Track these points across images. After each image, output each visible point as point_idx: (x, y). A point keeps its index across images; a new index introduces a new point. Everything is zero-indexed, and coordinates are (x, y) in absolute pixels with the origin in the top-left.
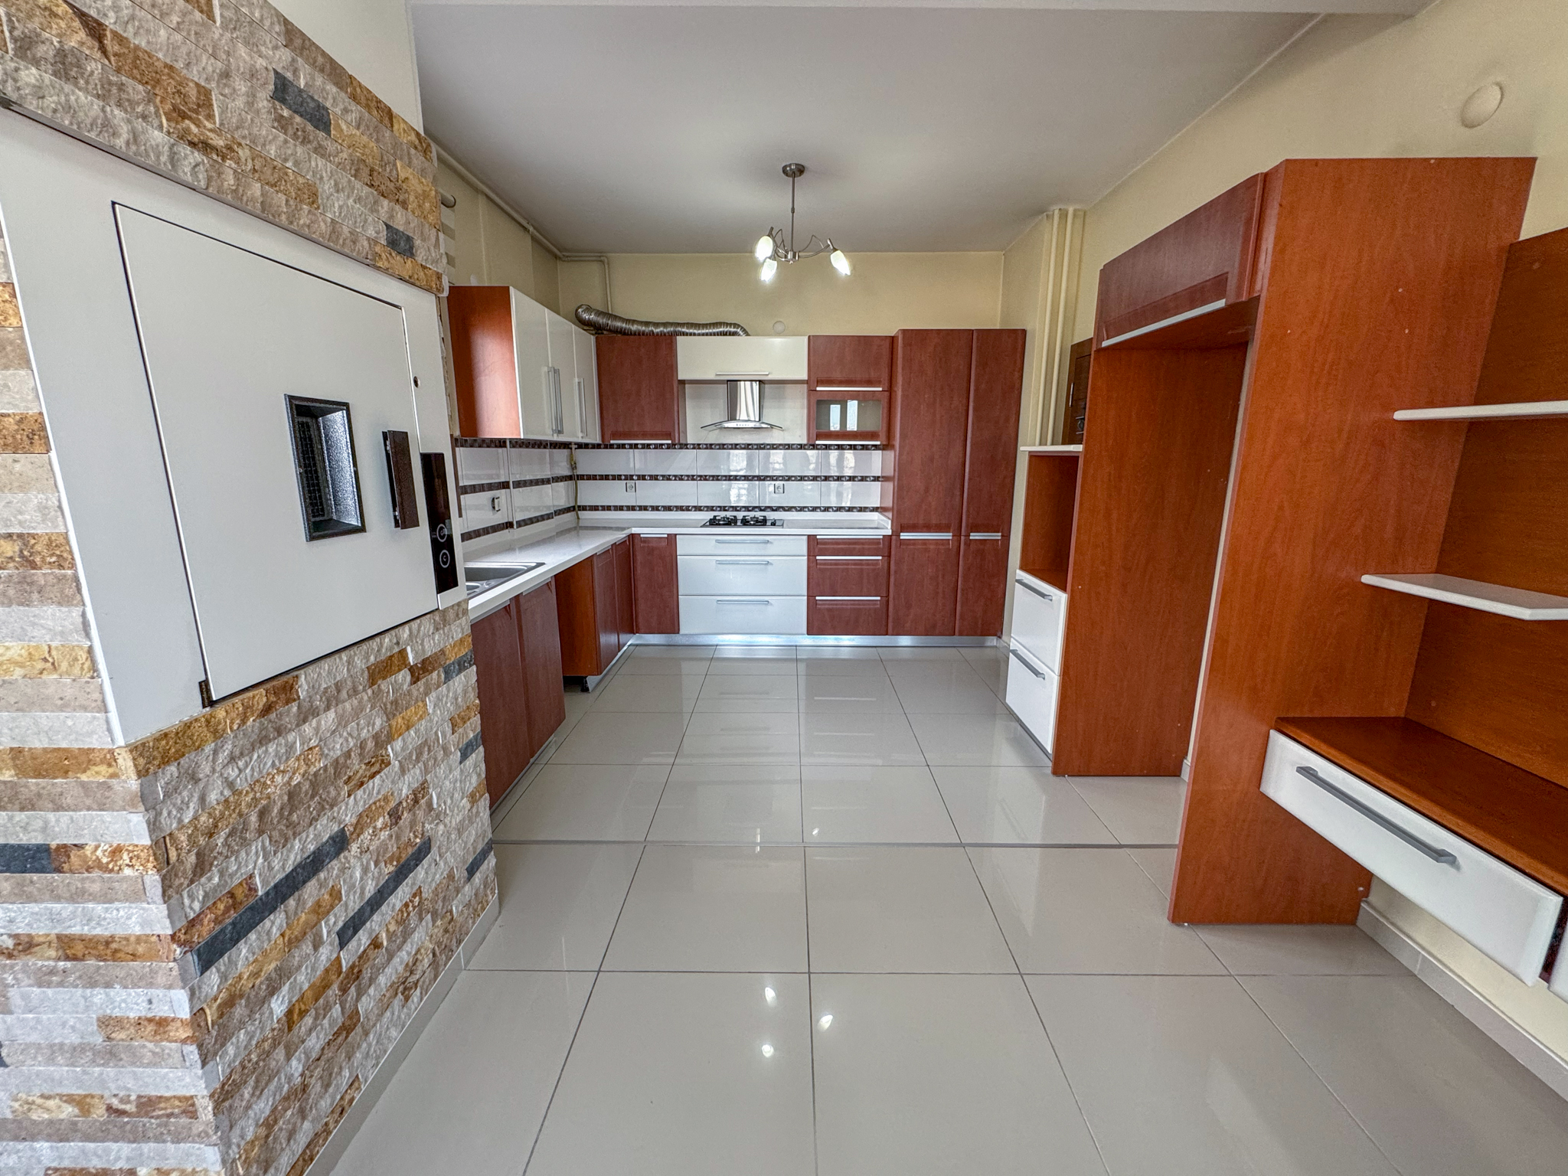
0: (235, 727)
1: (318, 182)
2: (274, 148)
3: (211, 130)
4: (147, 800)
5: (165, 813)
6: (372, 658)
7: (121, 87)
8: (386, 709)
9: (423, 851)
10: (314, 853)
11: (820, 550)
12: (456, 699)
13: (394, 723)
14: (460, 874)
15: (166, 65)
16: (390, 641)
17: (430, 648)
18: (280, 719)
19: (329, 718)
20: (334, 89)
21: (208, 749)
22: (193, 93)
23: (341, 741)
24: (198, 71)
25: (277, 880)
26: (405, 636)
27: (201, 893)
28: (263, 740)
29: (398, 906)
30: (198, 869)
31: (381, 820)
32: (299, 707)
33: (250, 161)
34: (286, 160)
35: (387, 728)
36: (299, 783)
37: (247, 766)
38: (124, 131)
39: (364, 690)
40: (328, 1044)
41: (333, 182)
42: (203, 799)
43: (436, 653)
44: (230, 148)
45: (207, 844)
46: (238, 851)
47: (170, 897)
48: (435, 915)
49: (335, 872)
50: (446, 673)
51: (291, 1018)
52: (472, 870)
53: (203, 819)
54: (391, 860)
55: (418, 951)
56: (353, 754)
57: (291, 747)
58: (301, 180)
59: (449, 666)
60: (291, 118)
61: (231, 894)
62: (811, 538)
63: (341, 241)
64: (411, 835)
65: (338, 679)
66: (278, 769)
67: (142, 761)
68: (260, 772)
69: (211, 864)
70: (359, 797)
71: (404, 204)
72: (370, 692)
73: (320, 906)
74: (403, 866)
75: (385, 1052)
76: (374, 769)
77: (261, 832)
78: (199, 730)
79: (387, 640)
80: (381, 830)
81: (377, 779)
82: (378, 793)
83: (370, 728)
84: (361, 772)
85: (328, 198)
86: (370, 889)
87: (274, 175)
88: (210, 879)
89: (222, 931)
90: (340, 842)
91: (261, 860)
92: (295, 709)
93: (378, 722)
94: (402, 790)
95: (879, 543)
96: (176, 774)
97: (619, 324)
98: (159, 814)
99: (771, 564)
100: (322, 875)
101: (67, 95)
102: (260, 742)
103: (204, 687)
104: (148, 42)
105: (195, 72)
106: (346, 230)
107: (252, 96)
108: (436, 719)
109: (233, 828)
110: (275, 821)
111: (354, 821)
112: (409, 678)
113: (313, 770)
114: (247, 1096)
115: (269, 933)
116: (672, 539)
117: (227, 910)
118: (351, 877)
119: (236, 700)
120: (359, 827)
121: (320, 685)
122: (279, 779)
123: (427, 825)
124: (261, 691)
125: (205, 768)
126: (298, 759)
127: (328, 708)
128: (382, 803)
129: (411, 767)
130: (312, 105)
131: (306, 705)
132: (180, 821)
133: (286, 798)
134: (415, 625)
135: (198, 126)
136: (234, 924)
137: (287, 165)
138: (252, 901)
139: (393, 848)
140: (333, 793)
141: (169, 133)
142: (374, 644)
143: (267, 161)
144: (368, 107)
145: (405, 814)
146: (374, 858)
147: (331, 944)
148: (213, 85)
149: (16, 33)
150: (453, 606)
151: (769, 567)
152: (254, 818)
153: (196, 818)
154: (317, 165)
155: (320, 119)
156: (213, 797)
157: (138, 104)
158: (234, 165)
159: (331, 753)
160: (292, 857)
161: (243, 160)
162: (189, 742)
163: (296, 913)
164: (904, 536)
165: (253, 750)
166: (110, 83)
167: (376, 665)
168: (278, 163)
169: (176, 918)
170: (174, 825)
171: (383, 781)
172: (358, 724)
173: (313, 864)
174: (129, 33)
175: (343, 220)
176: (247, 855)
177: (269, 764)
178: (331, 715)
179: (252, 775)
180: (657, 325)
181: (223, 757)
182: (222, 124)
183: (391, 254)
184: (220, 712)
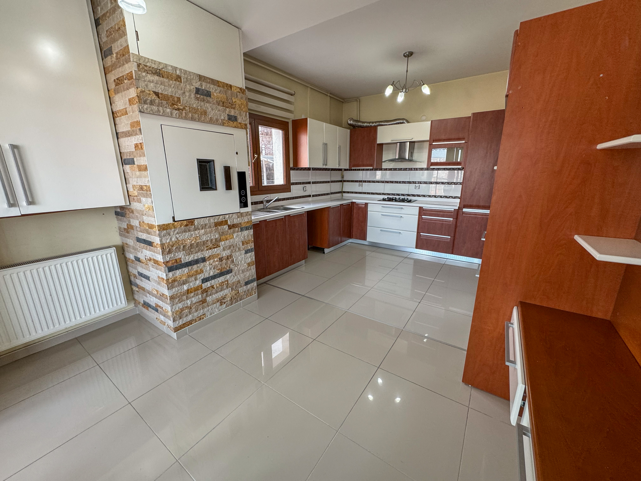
0: (179, 227)
1: (207, 109)
2: (195, 105)
3: (180, 106)
4: (160, 235)
5: (163, 239)
6: (216, 220)
7: (162, 103)
8: (220, 233)
9: (229, 271)
10: (196, 259)
11: (424, 213)
12: (245, 237)
13: (222, 237)
14: (243, 283)
15: (171, 96)
16: (222, 217)
17: (235, 222)
18: (190, 228)
19: (202, 231)
20: (213, 86)
21: (173, 230)
22: (176, 99)
23: (205, 237)
24: (178, 94)
25: (187, 261)
26: (227, 217)
27: (169, 257)
28: (185, 231)
29: (220, 281)
30: (169, 252)
31: (216, 259)
32: (194, 227)
33: (189, 109)
34: (198, 107)
35: (220, 238)
36: (194, 243)
37: (181, 235)
38: (162, 111)
39: (213, 227)
40: (198, 302)
41: (211, 108)
42: (171, 239)
43: (238, 223)
44: (184, 108)
45: (171, 248)
46: (178, 252)
47: (163, 255)
48: (232, 289)
49: (202, 266)
50: (241, 229)
51: (188, 291)
52: (247, 283)
53: (171, 243)
54: (219, 269)
55: (226, 295)
56: (209, 241)
57: (192, 235)
58: (202, 110)
59: (243, 228)
60: (200, 97)
61: (176, 260)
62: (421, 208)
63: (213, 122)
64: (226, 266)
65: (206, 223)
66: (189, 238)
67: (159, 228)
68: (184, 238)
69: (172, 252)
70: (210, 252)
71: (234, 108)
72: (215, 228)
73: (197, 271)
74: (222, 272)
75: (214, 313)
76: (214, 246)
77: (183, 250)
78: (171, 226)
79: (221, 217)
80: (216, 261)
81: (216, 249)
82: (216, 252)
83: (214, 237)
84: (211, 246)
85: (209, 113)
86: (212, 274)
87: (195, 111)
88: (172, 255)
89: (173, 266)
90: (204, 260)
91: (183, 256)
92: (193, 227)
93: (217, 236)
94: (223, 254)
95: (452, 213)
96: (165, 232)
97: (360, 124)
98: (162, 239)
99: (403, 218)
100: (198, 265)
101: (152, 108)
102: (184, 232)
103: (174, 218)
104: (167, 93)
105: (177, 95)
106: (215, 119)
107: (190, 95)
108: (236, 240)
109: (177, 247)
110: (187, 249)
111: (208, 256)
112: (227, 227)
113: (197, 241)
114: (177, 301)
115: (184, 271)
116: (366, 204)
117: (174, 262)
118: (206, 269)
119: (180, 222)
120: (209, 258)
121: (200, 223)
122: (188, 240)
123: (231, 266)
124: (186, 221)
125: (172, 233)
126: (194, 238)
127: (202, 229)
128: (217, 255)
129: (227, 249)
130: (206, 92)
131: (196, 227)
132: (166, 242)
133: (190, 245)
134: (231, 215)
135: (177, 106)
136: (176, 266)
137: (199, 108)
138: (181, 263)
139: (219, 267)
140: (202, 248)
141: (171, 109)
142: (217, 217)
143: (193, 108)
144: (223, 87)
145: (224, 260)
146: (213, 267)
147: (200, 281)
148: (181, 96)
149: (144, 100)
150: (245, 212)
151: (402, 218)
152: (182, 247)
153: (169, 242)
154: (207, 106)
155: (208, 94)
156: (173, 239)
157: (165, 105)
158: (185, 111)
159: (203, 239)
160: (191, 258)
161: (187, 110)
162: (169, 227)
163: (191, 270)
164: (465, 210)
165: (183, 233)
166: (160, 103)
167: (217, 222)
168: (196, 108)
169: (164, 259)
170: (165, 242)
171: (217, 250)
172: (211, 235)
173: (196, 262)
174: (164, 93)
175: (214, 117)
176: (180, 253)
177: (186, 237)
178: (203, 230)
179: (182, 238)
180: (373, 123)
181: (176, 232)
182: (182, 103)
183: (229, 122)
184: (176, 223)
